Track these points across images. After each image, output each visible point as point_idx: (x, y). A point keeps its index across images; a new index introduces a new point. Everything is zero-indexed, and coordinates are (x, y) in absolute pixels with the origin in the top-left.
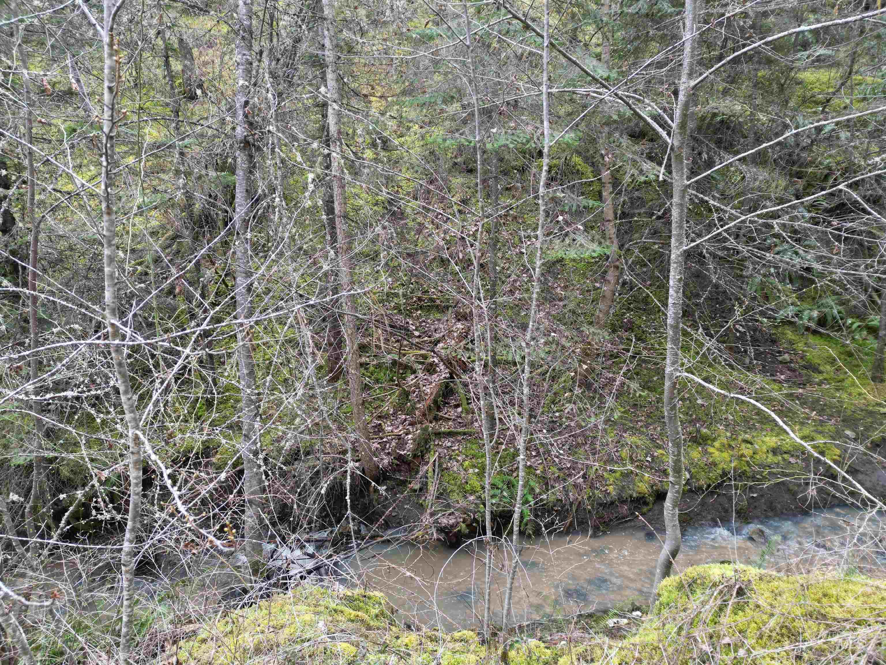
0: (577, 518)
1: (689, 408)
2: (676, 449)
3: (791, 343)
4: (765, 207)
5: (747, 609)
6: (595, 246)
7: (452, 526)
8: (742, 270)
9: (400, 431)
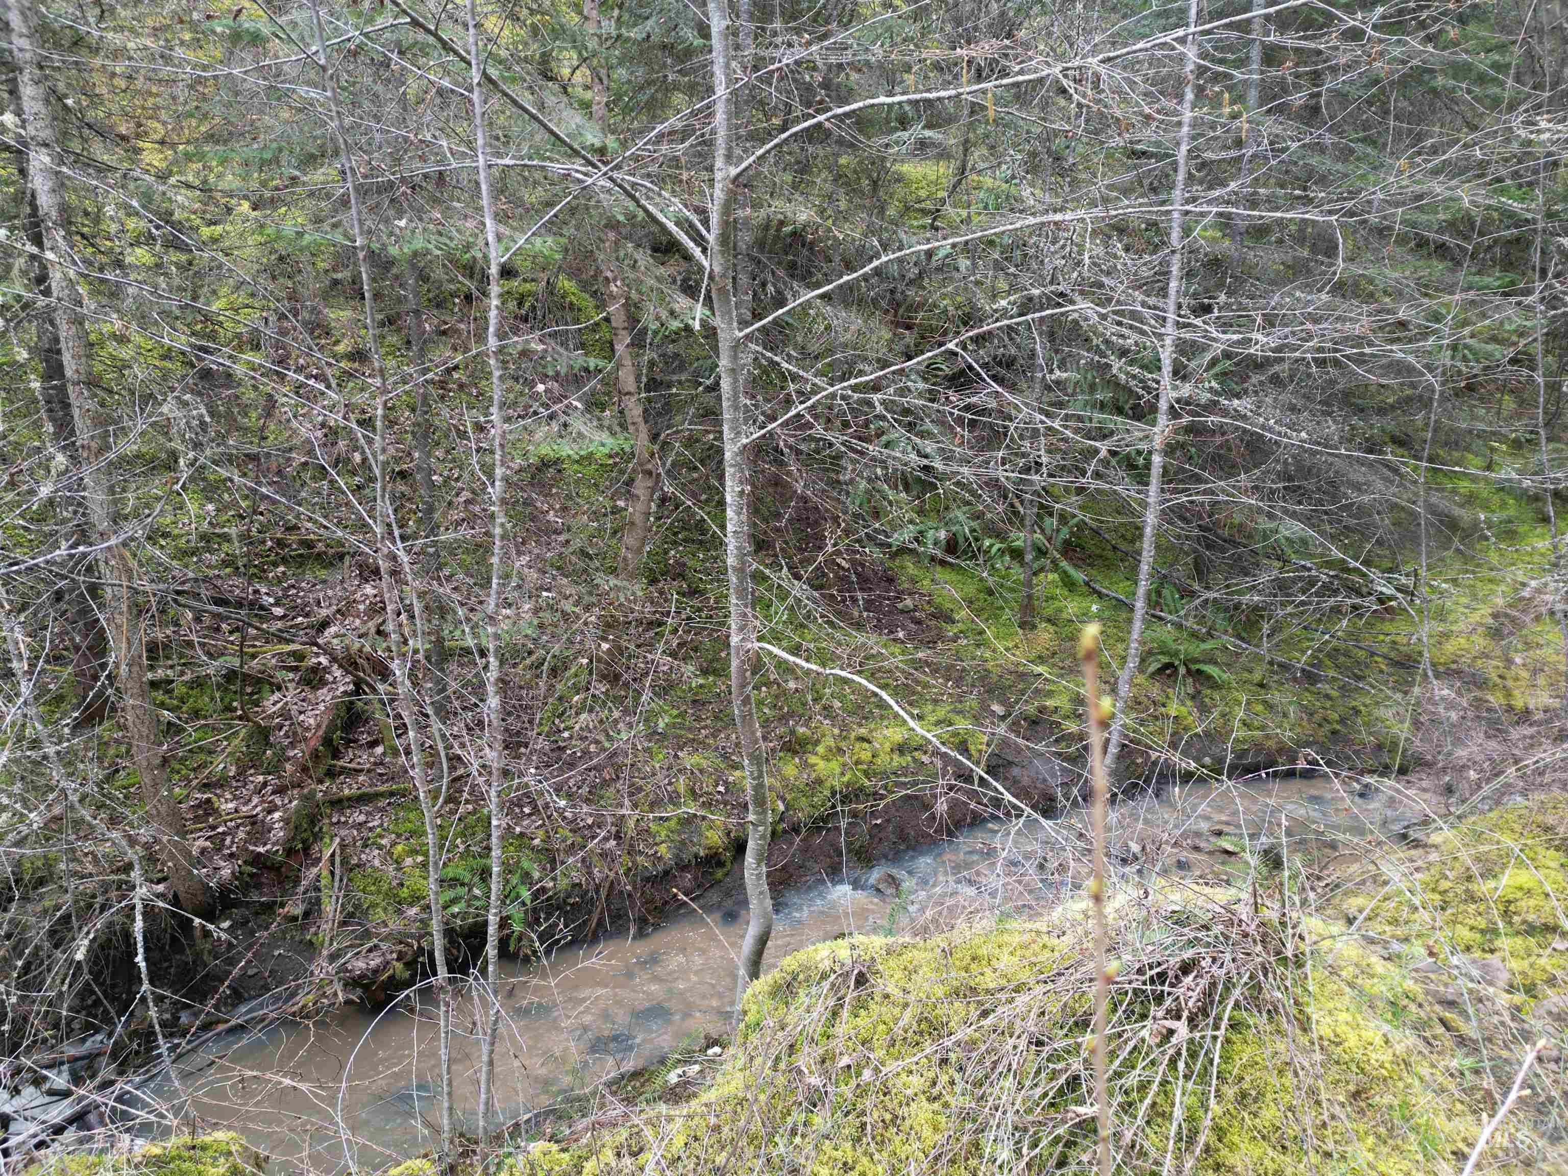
0: (609, 910)
1: (777, 697)
2: (755, 768)
3: (913, 581)
4: (861, 373)
5: (872, 1005)
6: (605, 436)
7: (376, 971)
8: (838, 473)
9: (255, 806)
